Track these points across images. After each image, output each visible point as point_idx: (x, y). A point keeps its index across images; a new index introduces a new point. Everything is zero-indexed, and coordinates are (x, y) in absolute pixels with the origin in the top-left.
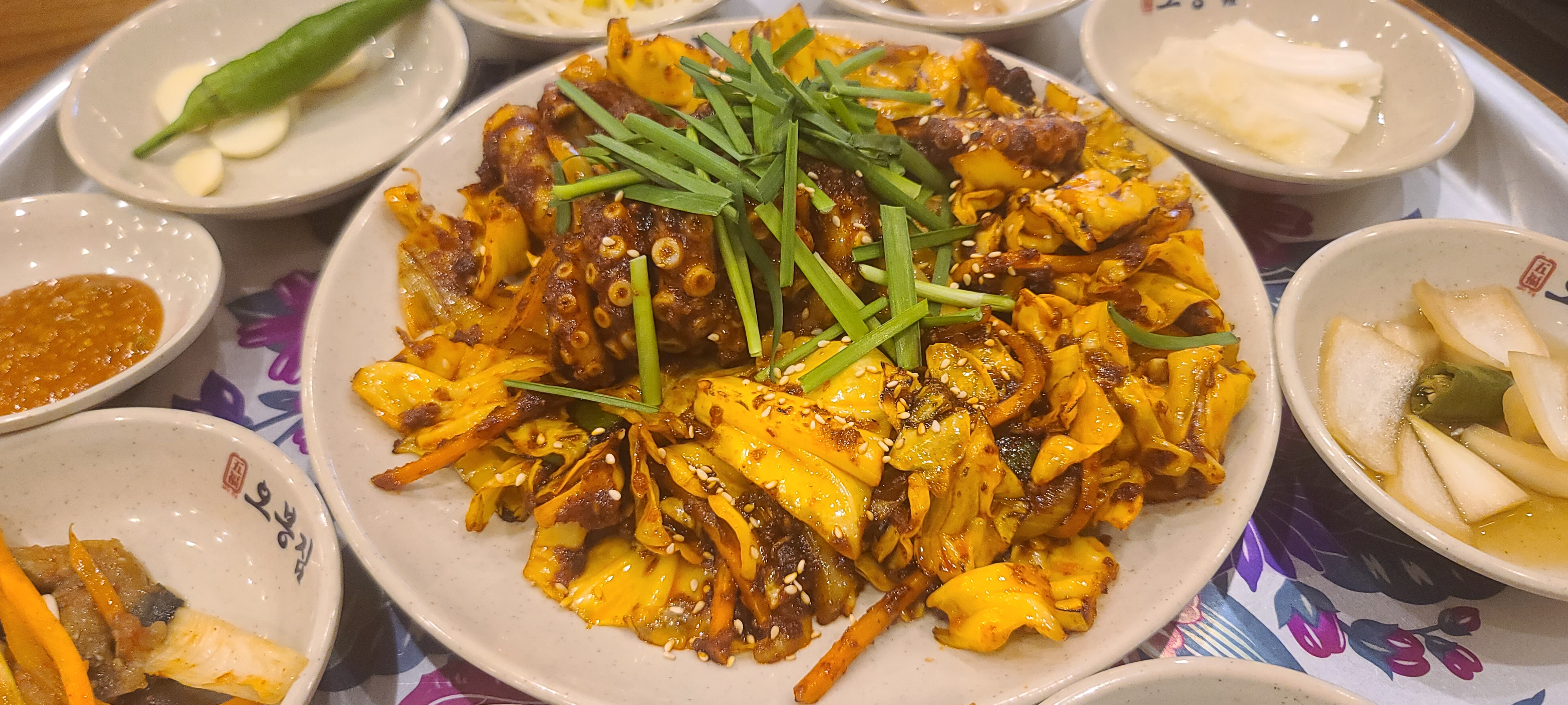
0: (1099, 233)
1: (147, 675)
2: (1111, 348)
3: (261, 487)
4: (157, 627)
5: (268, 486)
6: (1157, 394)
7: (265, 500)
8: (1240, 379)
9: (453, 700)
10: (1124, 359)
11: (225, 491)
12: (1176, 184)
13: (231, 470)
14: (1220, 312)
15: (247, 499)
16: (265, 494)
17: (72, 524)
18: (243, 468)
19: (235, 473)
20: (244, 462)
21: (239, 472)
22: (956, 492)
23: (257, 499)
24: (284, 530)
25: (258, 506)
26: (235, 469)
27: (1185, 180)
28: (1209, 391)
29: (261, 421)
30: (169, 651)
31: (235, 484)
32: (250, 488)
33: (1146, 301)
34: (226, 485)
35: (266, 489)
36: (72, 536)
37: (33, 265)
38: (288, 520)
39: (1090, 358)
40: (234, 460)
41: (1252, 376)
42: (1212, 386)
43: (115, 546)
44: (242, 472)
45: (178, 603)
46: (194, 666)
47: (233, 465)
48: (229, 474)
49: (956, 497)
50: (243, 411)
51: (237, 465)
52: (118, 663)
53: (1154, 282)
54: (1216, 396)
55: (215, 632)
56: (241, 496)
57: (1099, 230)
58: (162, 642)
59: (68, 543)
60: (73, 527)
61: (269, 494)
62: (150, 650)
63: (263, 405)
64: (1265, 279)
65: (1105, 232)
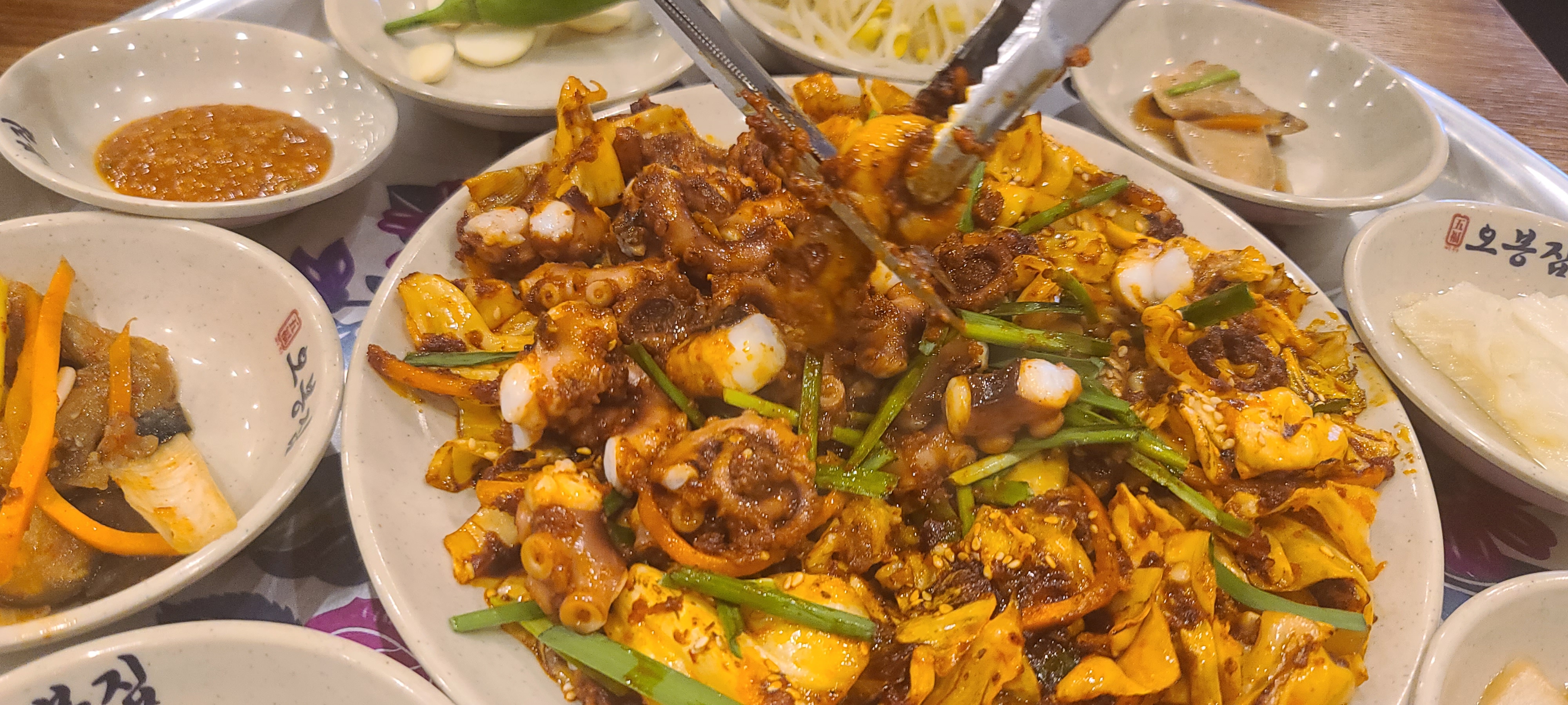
0: (1246, 469)
1: (110, 478)
2: (1199, 588)
3: (303, 351)
4: (151, 440)
5: (308, 353)
6: (1232, 649)
7: (301, 365)
8: (1343, 673)
9: (370, 635)
10: (1209, 604)
11: (275, 344)
12: (1385, 437)
13: (288, 325)
14: (1365, 595)
15: (289, 359)
16: (303, 359)
17: (135, 319)
18: (297, 327)
19: (290, 330)
20: (300, 323)
21: (292, 330)
22: (964, 673)
23: (295, 362)
24: (301, 401)
25: (294, 368)
26: (290, 325)
27: (1403, 434)
28: (1297, 671)
29: (355, 299)
30: (147, 467)
31: (285, 339)
32: (293, 351)
33: (1277, 553)
34: (278, 339)
35: (305, 355)
36: (127, 327)
37: (238, 85)
38: (307, 390)
39: (1172, 588)
40: (293, 318)
41: (1362, 677)
42: (1302, 666)
43: (160, 354)
44: (295, 331)
45: (186, 429)
46: (153, 489)
47: (290, 322)
48: (285, 329)
49: (962, 678)
50: (346, 284)
51: (293, 322)
52: (94, 456)
53: (1298, 535)
54: (1299, 679)
55: (190, 466)
56: (286, 353)
57: (1248, 465)
58: (147, 457)
59: (120, 332)
60: (133, 322)
61: (305, 362)
62: (131, 458)
63: (366, 286)
64: (1447, 579)
65: (1253, 470)
